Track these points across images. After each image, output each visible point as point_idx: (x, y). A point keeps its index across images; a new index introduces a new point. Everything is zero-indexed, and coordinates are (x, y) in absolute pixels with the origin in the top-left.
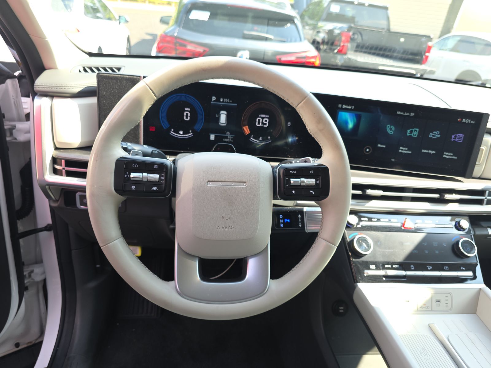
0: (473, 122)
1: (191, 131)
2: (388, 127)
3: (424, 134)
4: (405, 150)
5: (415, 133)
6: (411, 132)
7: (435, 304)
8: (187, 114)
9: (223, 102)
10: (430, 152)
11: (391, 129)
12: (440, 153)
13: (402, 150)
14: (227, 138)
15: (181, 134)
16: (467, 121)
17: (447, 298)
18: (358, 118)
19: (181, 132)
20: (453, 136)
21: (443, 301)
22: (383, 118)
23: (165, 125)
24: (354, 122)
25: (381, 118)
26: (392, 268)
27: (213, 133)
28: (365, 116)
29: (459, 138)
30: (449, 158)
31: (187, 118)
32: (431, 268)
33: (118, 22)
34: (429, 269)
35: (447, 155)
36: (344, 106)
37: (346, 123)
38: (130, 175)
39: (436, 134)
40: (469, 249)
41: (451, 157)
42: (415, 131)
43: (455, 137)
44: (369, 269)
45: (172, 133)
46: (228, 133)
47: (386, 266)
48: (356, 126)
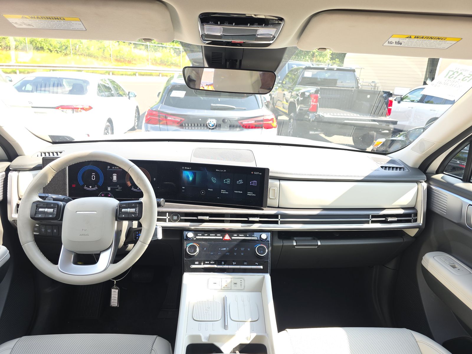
0: (261, 174)
1: (96, 186)
2: (213, 178)
3: (233, 181)
4: (224, 192)
5: (228, 181)
6: (226, 181)
7: (233, 285)
8: (93, 177)
9: (114, 169)
10: (239, 192)
11: (214, 180)
12: (245, 193)
13: (223, 192)
14: (118, 189)
15: (91, 188)
16: (257, 173)
17: (241, 282)
18: (195, 174)
19: (91, 187)
20: (251, 182)
21: (239, 284)
22: (208, 174)
23: (81, 183)
24: (192, 176)
25: (208, 173)
26: (210, 264)
27: (109, 186)
28: (198, 173)
29: (254, 183)
30: (251, 195)
31: (93, 179)
32: (235, 263)
33: (128, 97)
34: (234, 264)
35: (250, 194)
36: (185, 168)
37: (188, 177)
38: (39, 209)
39: (241, 182)
40: (262, 252)
41: (252, 195)
42: (228, 180)
43: (252, 182)
44: (195, 264)
45: (85, 188)
46: (118, 186)
47: (206, 262)
48: (194, 179)
